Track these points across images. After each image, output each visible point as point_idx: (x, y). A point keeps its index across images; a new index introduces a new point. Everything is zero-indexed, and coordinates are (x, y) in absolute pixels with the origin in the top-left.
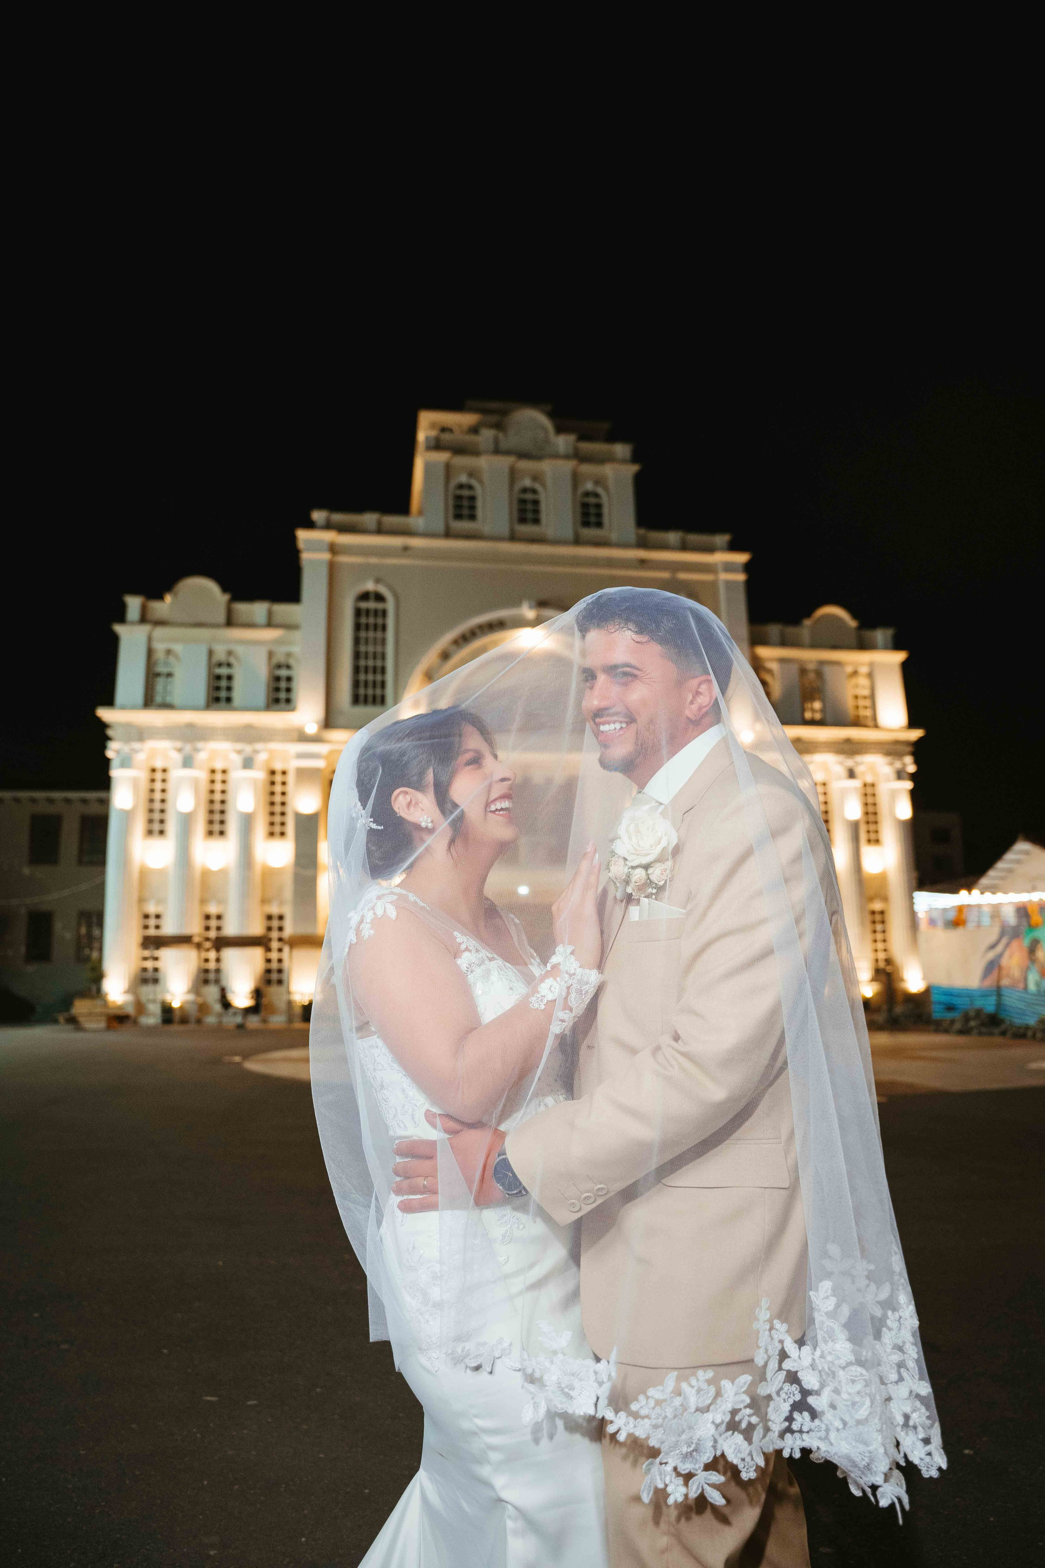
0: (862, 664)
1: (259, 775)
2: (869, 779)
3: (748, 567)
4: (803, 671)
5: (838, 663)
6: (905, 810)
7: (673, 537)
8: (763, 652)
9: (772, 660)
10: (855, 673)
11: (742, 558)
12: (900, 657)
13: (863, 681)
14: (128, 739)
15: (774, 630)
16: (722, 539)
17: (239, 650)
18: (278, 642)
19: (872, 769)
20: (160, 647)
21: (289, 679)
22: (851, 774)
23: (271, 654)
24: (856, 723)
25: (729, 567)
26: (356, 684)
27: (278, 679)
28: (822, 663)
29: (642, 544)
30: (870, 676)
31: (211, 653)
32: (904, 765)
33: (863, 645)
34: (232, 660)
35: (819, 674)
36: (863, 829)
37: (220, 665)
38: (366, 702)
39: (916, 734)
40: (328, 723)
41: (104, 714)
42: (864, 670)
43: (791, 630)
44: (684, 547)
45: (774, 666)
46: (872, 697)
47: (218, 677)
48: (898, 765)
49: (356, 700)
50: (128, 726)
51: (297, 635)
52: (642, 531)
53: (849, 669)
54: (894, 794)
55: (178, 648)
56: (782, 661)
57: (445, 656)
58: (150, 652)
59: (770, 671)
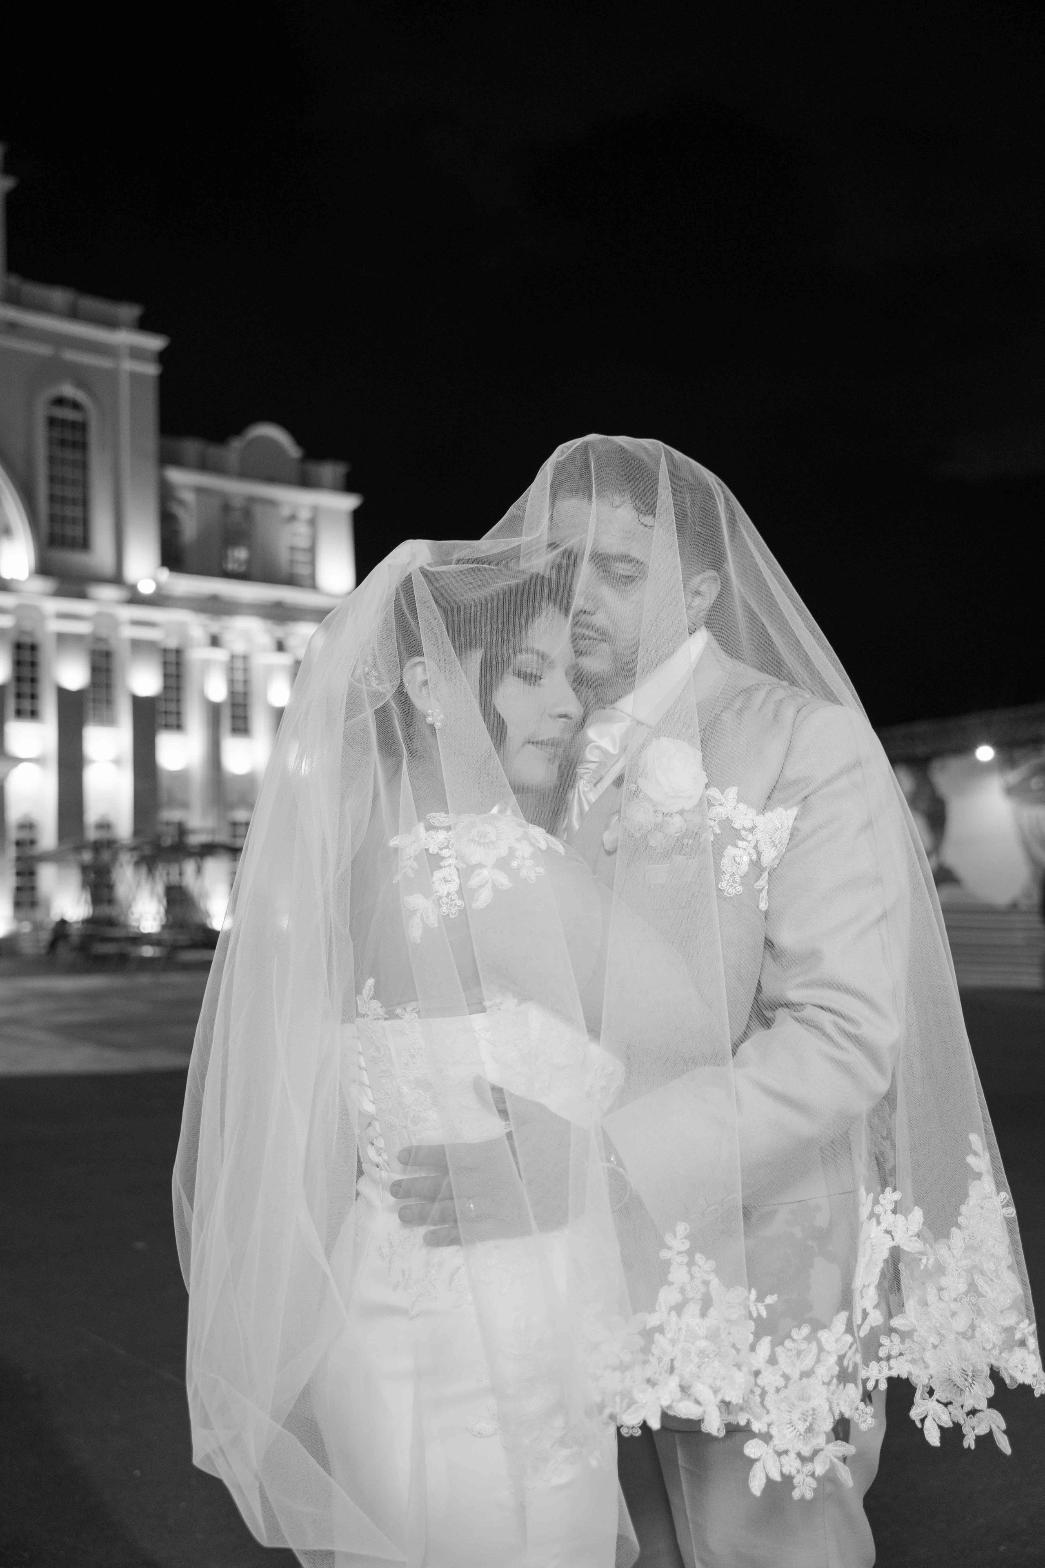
0: (304, 509)
3: (163, 357)
4: (226, 508)
5: (272, 502)
7: (59, 296)
8: (174, 475)
9: (187, 487)
10: (293, 518)
11: (155, 343)
12: (349, 502)
13: (302, 529)
15: (191, 447)
16: (130, 312)
22: (280, 647)
24: (291, 581)
25: (136, 353)
28: (252, 500)
29: (14, 300)
30: (312, 522)
33: (305, 482)
35: (247, 513)
42: (304, 514)
43: (214, 451)
44: (74, 314)
45: (189, 497)
46: (312, 550)
52: (14, 281)
53: (286, 512)
56: (199, 490)
59: (181, 503)
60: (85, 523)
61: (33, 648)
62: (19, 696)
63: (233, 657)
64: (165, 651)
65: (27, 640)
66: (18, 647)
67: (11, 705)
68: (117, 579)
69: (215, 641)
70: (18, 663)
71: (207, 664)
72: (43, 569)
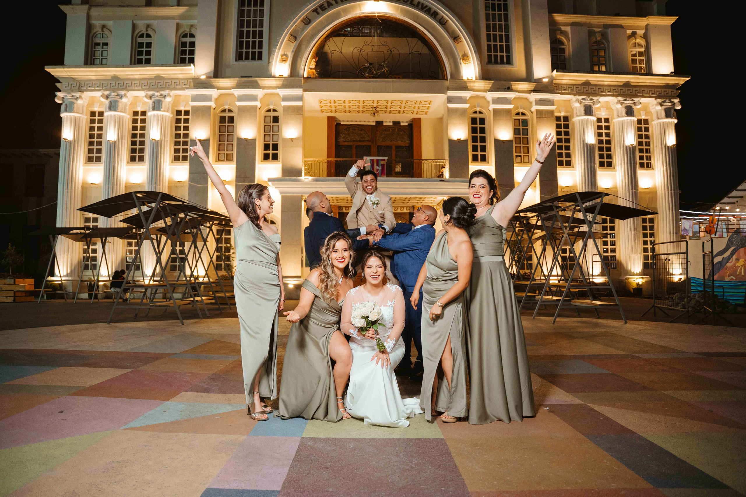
0: (640, 28)
1: (168, 115)
2: (643, 117)
4: (591, 33)
5: (621, 27)
6: (671, 140)
8: (559, 18)
9: (566, 25)
10: (634, 34)
12: (670, 21)
13: (640, 41)
14: (71, 90)
17: (155, 23)
18: (183, 17)
19: (646, 108)
20: (97, 23)
21: (192, 44)
22: (629, 112)
23: (178, 26)
26: (240, 45)
27: (184, 44)
28: (606, 26)
30: (646, 37)
31: (134, 27)
32: (674, 104)
34: (150, 32)
35: (604, 35)
36: (638, 155)
37: (142, 36)
38: (247, 58)
39: (682, 80)
40: (217, 73)
41: (55, 71)
42: (641, 32)
45: (568, 29)
46: (647, 54)
47: (141, 45)
48: (668, 104)
49: (239, 57)
50: (71, 79)
51: (195, 11)
53: (629, 32)
54: (663, 128)
55: (110, 23)
56: (573, 24)
57: (307, 21)
58: (89, 27)
59: (563, 33)
60: (508, 49)
61: (482, 121)
62: (475, 149)
63: (599, 120)
64: (558, 119)
65: (478, 116)
66: (474, 121)
67: (470, 153)
68: (529, 78)
69: (588, 111)
70: (474, 130)
71: (583, 124)
72: (484, 76)
